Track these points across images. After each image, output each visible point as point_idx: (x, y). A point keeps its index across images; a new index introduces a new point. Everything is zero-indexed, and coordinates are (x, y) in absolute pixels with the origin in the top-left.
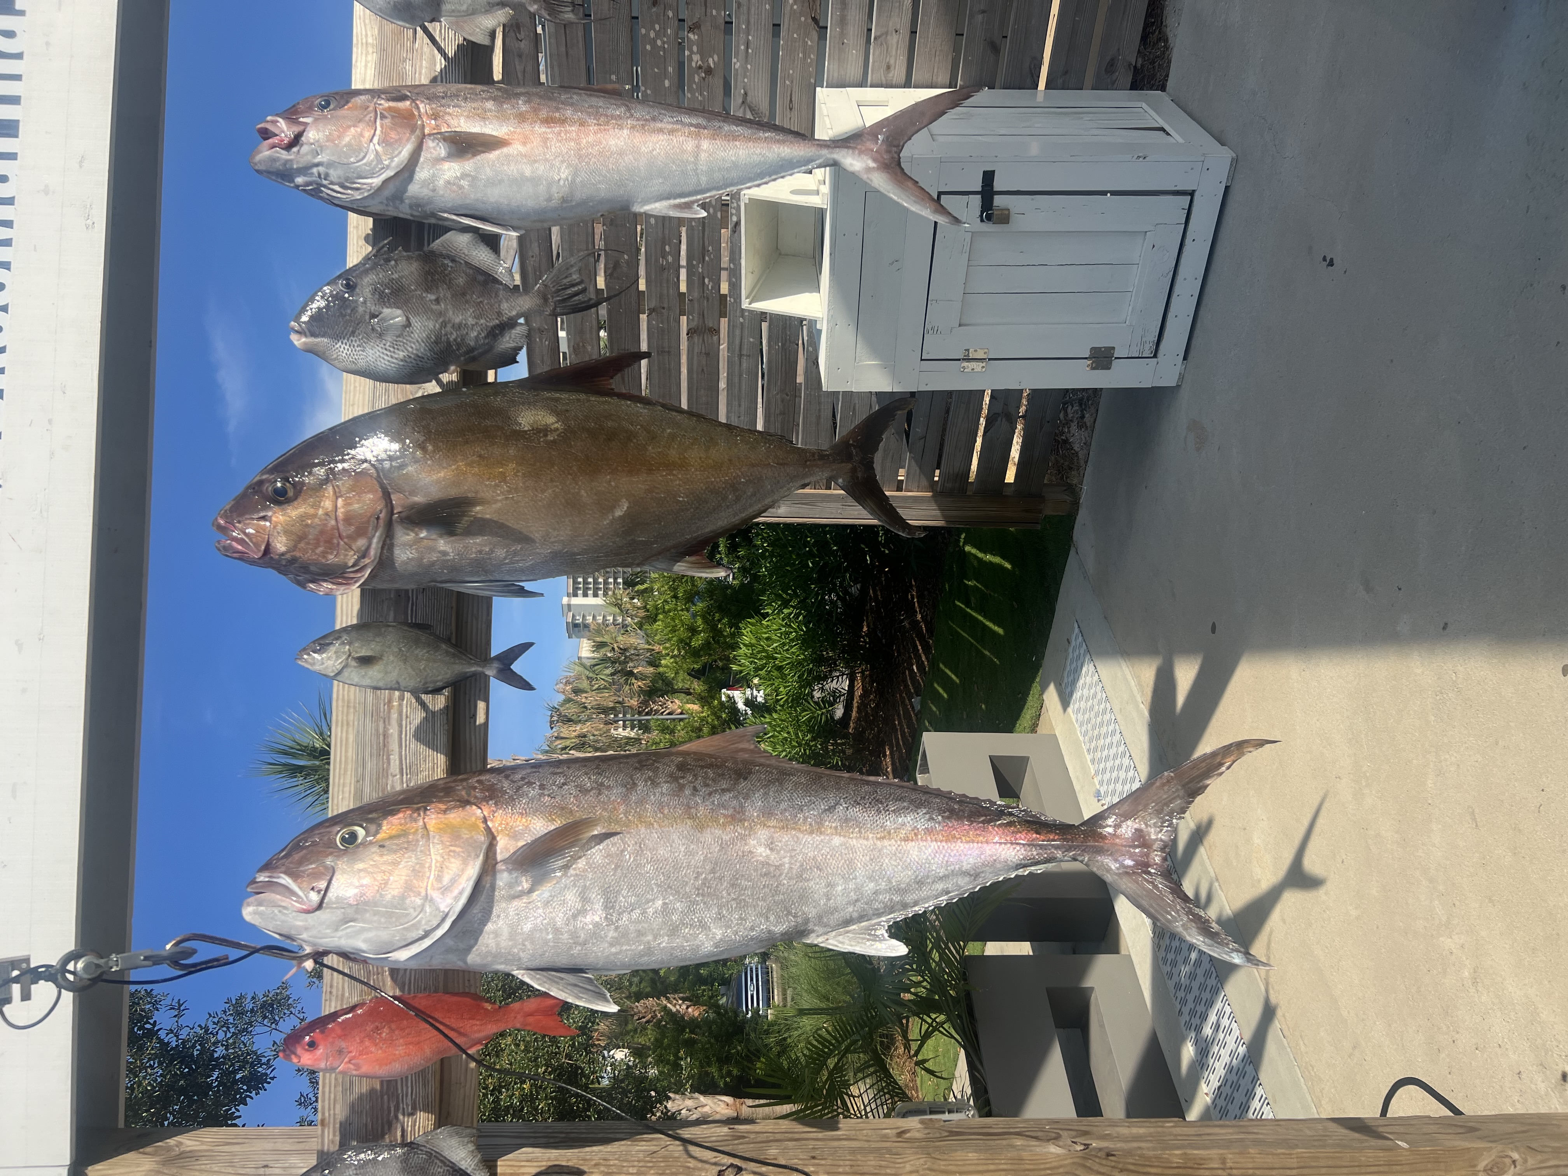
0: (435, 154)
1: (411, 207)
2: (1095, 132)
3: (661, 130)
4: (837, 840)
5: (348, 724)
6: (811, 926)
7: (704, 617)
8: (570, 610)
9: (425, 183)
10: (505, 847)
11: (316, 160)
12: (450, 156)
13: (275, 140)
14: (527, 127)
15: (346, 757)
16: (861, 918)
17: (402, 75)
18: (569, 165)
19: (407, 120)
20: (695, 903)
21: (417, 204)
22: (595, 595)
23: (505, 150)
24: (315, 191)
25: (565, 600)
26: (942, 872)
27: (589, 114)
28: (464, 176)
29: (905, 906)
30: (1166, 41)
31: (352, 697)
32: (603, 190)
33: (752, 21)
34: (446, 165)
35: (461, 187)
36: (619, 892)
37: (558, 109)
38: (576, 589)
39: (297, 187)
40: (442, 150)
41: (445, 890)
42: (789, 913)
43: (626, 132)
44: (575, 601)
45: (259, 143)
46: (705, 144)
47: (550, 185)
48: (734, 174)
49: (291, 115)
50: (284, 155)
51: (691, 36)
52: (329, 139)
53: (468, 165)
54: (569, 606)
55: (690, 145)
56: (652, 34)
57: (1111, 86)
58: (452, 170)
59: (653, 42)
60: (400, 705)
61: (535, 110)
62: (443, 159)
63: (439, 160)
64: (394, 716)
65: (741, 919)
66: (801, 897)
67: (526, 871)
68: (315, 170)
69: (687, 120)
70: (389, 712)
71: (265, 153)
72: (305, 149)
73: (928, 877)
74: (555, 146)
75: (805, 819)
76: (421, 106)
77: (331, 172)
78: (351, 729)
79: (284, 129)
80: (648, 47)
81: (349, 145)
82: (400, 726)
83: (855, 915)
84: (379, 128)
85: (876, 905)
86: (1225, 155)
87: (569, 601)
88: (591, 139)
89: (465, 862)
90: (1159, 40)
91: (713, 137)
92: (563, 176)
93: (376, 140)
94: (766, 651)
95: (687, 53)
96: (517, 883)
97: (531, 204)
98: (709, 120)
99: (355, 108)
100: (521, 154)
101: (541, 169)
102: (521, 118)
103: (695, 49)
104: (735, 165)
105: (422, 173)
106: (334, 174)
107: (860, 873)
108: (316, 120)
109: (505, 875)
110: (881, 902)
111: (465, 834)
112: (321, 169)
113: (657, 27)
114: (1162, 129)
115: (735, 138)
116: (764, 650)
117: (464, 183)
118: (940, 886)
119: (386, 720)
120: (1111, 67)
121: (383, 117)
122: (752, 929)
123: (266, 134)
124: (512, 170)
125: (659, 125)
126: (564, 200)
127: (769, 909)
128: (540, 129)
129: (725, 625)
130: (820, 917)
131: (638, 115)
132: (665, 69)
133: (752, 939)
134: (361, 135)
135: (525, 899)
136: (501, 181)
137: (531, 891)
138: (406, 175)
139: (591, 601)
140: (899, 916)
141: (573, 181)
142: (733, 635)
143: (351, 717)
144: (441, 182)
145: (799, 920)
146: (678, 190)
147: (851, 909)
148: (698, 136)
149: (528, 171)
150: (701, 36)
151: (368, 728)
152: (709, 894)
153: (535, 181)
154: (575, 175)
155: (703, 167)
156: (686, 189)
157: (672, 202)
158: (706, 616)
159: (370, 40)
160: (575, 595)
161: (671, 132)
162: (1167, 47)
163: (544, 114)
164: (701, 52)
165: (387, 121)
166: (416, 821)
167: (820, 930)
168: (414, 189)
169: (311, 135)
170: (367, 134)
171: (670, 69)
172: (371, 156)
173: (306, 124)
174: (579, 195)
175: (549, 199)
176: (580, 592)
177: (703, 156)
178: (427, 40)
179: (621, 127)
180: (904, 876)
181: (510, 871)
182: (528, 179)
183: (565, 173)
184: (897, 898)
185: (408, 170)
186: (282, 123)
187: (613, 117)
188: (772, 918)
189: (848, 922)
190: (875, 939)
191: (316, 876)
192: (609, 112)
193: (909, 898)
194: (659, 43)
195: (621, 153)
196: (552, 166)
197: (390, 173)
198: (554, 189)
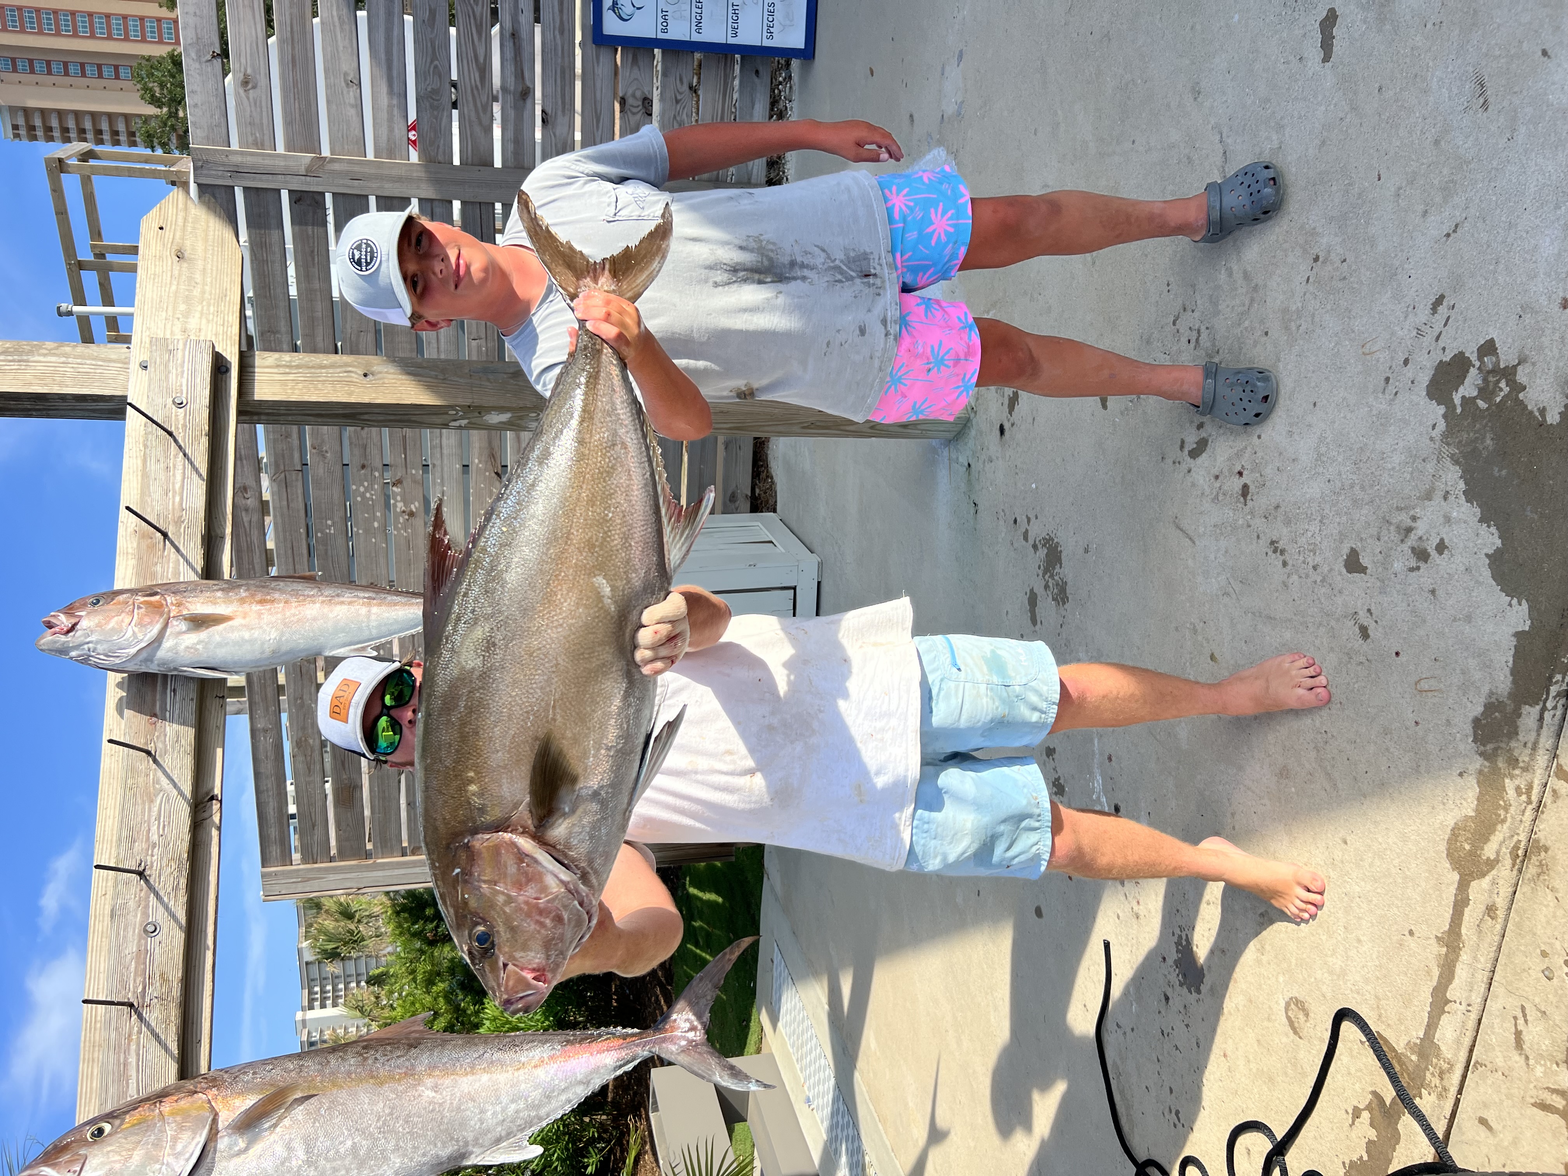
0: (178, 629)
1: (159, 665)
2: (722, 547)
3: (342, 603)
4: (485, 1077)
5: (93, 1060)
6: (470, 1148)
7: (446, 997)
8: (304, 1027)
9: (170, 650)
10: (226, 1117)
11: (88, 640)
12: (189, 630)
13: (57, 629)
14: (246, 607)
15: (91, 1088)
16: (509, 1135)
17: (154, 575)
18: (277, 629)
19: (157, 608)
20: (378, 1139)
21: (163, 663)
22: (335, 1005)
23: (230, 623)
24: (85, 660)
25: (299, 1015)
26: (563, 1085)
27: (292, 595)
28: (199, 642)
29: (541, 1119)
30: (772, 478)
31: (97, 1038)
32: (302, 644)
33: (446, 477)
34: (186, 636)
35: (197, 650)
36: (317, 1139)
37: (269, 594)
38: (311, 1001)
39: (71, 658)
40: (183, 626)
41: (177, 1156)
42: (452, 1139)
43: (318, 605)
44: (311, 1015)
45: (44, 631)
46: (375, 610)
47: (263, 644)
48: (395, 627)
49: (69, 610)
50: (63, 638)
51: (395, 489)
52: (97, 625)
53: (203, 634)
54: (304, 1022)
55: (364, 610)
56: (362, 489)
57: (736, 511)
58: (192, 639)
59: (363, 495)
60: (139, 1038)
61: (253, 596)
62: (184, 632)
63: (181, 633)
64: (133, 1047)
65: (414, 1147)
66: (460, 1124)
67: (243, 1134)
68: (86, 647)
69: (361, 594)
70: (129, 1044)
71: (48, 639)
72: (79, 633)
73: (553, 1091)
74: (266, 617)
75: (461, 1065)
76: (168, 599)
77: (99, 646)
78: (95, 1065)
79: (64, 621)
80: (359, 499)
81: (113, 629)
82: (138, 1055)
83: (503, 1133)
84: (136, 616)
85: (519, 1122)
86: (814, 559)
87: (304, 1015)
88: (293, 611)
89: (195, 1133)
90: (767, 477)
91: (380, 605)
92: (273, 637)
93: (133, 624)
94: (510, 1023)
95: (392, 502)
96: (236, 1144)
97: (249, 657)
98: (377, 593)
99: (119, 603)
100: (242, 625)
101: (256, 634)
102: (242, 601)
103: (399, 498)
104: (396, 621)
105: (168, 643)
106: (100, 648)
107: (505, 1100)
108: (89, 613)
109: (226, 1139)
110: (522, 1118)
111: (194, 1113)
112: (91, 645)
113: (366, 484)
114: (771, 542)
115: (395, 604)
116: (508, 1022)
117: (199, 647)
118: (563, 1098)
119: (127, 1052)
120: (733, 498)
121: (139, 608)
122: (424, 1155)
123: (50, 626)
124: (235, 636)
125: (342, 599)
126: (274, 652)
127: (436, 1137)
128: (256, 607)
129: (468, 1003)
130: (476, 1139)
131: (326, 593)
132: (374, 514)
133: (424, 1164)
134: (122, 621)
135: (243, 1156)
136: (227, 644)
137: (246, 1149)
138: (156, 644)
139: (330, 1011)
140: (536, 1129)
141: (280, 639)
142: (477, 1013)
143: (96, 1055)
144: (182, 647)
145: (461, 1143)
146: (356, 639)
147: (499, 1129)
148: (369, 604)
149: (247, 635)
150: (403, 489)
151: (112, 1060)
152: (389, 1132)
153: (252, 641)
154: (282, 634)
155: (374, 624)
156: (361, 638)
157: (353, 647)
158: (448, 996)
159: (130, 551)
160: (311, 1007)
161: (350, 603)
162: (773, 482)
163: (259, 597)
164: (404, 500)
165: (142, 611)
166: (153, 1111)
167: (477, 1150)
168: (163, 653)
169: (84, 624)
170: (127, 620)
171: (378, 514)
172: (130, 633)
173: (80, 617)
174: (284, 649)
175: (263, 652)
176: (317, 1004)
177: (373, 617)
178: (173, 550)
179: (314, 602)
180: (535, 1095)
181: (229, 1135)
182: (247, 641)
183: (274, 635)
184: (533, 1114)
185: (158, 640)
186: (62, 617)
187: (308, 596)
188: (439, 1145)
189: (498, 1141)
190: (521, 1148)
191: (71, 1162)
192: (306, 593)
193: (543, 1112)
194: (368, 495)
195: (315, 619)
196: (264, 631)
197: (143, 645)
198: (266, 646)
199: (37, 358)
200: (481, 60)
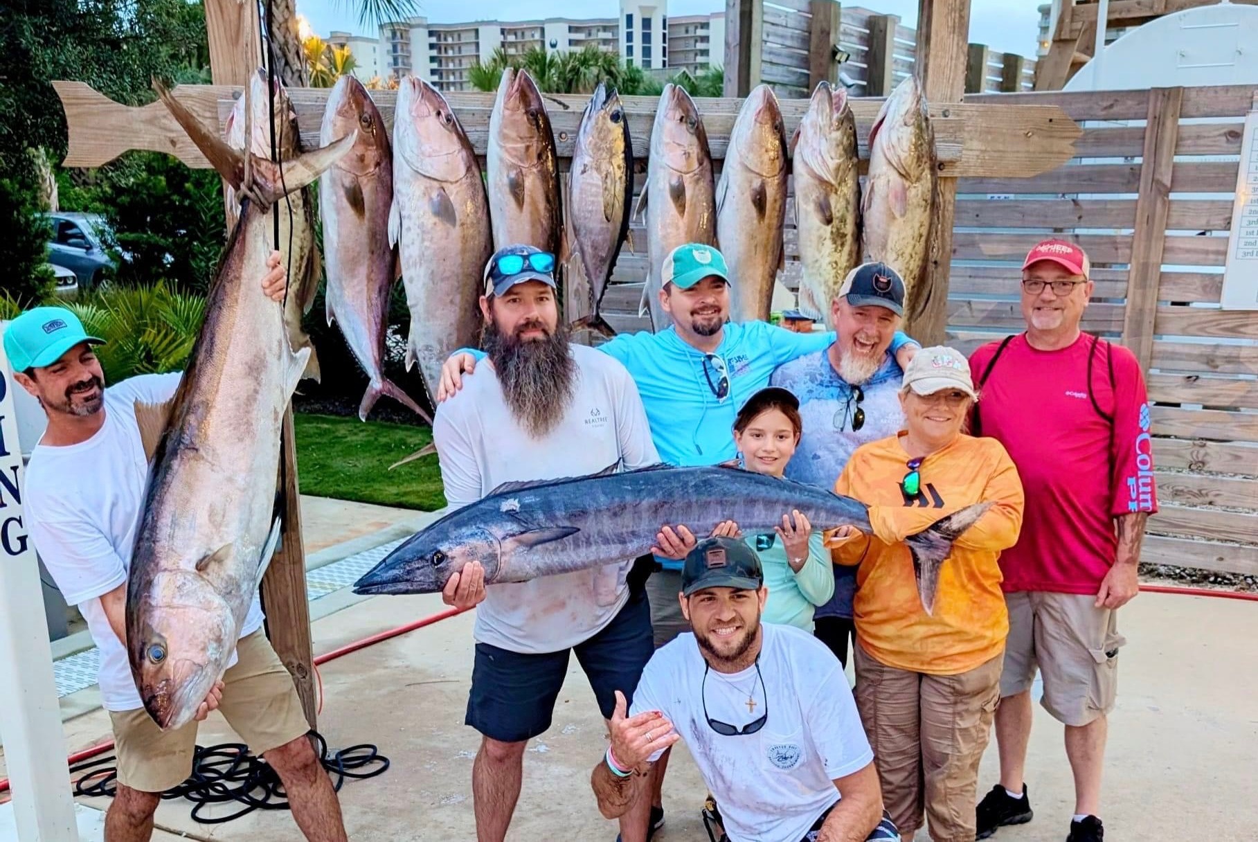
176: (434, 40)
199: (956, 39)
200: (1242, 329)
